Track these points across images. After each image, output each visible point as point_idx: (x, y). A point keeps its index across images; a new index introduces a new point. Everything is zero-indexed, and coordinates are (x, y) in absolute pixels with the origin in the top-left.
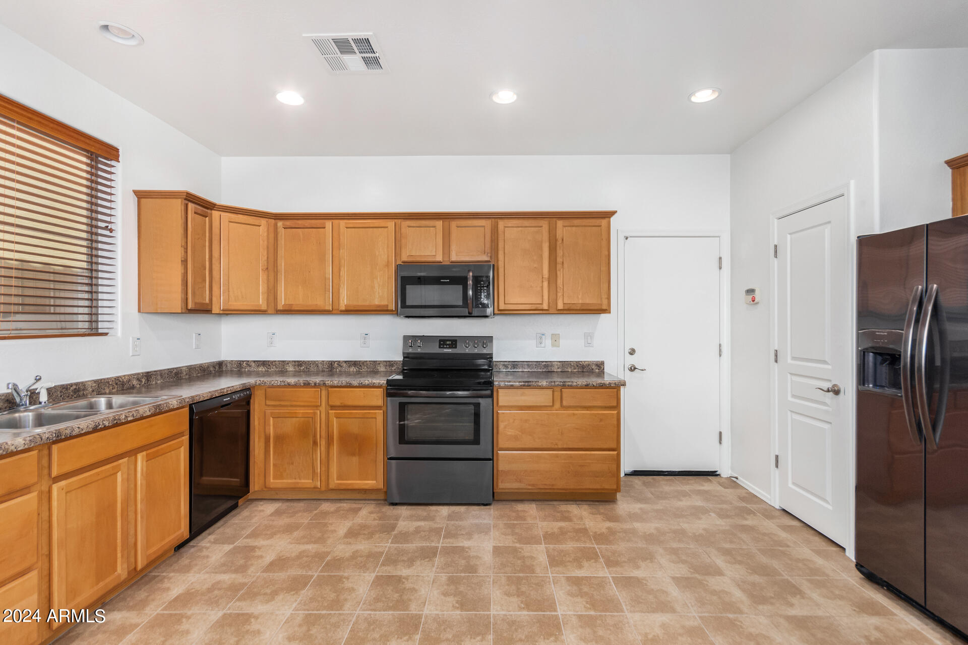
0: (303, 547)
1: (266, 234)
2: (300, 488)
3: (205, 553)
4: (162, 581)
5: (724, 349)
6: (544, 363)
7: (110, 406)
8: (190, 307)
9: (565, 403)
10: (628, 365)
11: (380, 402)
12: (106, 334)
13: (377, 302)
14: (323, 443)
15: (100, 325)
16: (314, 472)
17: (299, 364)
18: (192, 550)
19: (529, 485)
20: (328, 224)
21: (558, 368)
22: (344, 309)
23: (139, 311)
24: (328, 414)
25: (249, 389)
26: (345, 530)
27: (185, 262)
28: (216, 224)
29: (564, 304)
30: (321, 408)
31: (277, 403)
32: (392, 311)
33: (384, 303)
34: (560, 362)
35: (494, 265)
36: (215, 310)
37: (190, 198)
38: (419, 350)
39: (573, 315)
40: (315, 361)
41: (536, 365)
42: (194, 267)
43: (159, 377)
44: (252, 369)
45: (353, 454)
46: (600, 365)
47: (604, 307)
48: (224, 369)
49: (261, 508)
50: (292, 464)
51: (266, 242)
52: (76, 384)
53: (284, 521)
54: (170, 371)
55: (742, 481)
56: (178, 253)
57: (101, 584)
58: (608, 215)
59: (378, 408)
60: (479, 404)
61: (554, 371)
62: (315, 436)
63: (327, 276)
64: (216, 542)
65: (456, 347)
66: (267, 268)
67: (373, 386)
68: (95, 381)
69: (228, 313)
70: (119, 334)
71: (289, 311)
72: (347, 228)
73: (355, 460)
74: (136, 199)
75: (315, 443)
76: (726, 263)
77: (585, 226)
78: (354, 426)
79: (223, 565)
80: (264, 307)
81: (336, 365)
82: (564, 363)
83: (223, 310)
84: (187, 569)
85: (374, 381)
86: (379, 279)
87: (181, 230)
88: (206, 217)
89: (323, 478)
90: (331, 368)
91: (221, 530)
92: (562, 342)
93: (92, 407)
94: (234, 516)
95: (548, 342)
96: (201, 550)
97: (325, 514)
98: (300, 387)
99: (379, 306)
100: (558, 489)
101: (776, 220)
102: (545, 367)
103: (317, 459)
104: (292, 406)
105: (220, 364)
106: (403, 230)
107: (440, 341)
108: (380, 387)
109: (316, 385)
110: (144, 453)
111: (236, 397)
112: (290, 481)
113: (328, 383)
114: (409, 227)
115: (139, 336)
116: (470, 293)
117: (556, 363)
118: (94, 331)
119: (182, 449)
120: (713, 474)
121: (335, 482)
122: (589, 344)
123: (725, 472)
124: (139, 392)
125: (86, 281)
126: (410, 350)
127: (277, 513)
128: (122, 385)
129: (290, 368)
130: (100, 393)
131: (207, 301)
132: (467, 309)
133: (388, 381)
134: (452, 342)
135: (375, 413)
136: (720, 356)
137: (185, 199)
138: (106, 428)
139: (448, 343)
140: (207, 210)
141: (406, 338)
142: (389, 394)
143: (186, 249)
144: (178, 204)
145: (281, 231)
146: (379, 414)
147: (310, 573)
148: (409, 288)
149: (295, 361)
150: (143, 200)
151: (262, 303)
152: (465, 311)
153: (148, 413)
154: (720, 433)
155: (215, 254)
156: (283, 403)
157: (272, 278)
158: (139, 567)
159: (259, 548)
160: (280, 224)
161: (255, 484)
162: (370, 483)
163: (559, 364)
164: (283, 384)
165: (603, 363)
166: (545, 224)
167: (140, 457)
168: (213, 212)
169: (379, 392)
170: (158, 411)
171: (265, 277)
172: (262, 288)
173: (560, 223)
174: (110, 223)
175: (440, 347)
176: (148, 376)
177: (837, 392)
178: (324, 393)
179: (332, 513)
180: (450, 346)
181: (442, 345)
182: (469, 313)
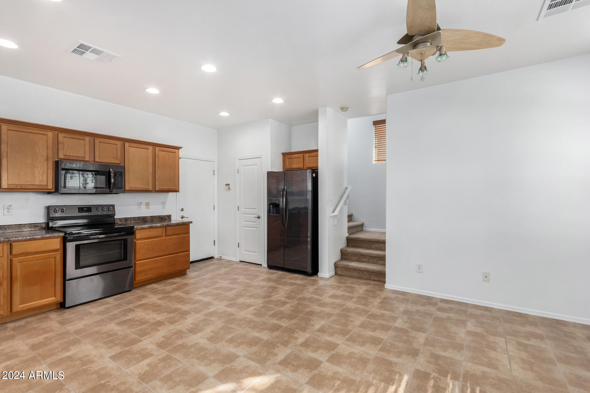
5: (215, 207)
6: (142, 218)
9: (168, 233)
10: (180, 216)
21: (150, 220)
29: (158, 188)
30: (3, 258)
32: (50, 189)
34: (150, 217)
35: (123, 166)
41: (138, 218)
46: (169, 217)
47: (177, 190)
55: (223, 257)
58: (178, 148)
60: (126, 239)
61: (148, 221)
65: (91, 211)
72: (8, 129)
76: (216, 173)
77: (169, 152)
82: (152, 217)
86: (39, 168)
89: (6, 307)
92: (151, 206)
95: (144, 207)
100: (165, 274)
101: (238, 160)
106: (60, 139)
107: (79, 208)
108: (59, 237)
113: (13, 240)
114: (64, 137)
116: (112, 180)
117: (148, 217)
120: (212, 258)
121: (18, 307)
122: (164, 207)
123: (216, 256)
132: (109, 190)
134: (89, 208)
136: (214, 210)
139: (85, 209)
152: (107, 191)
154: (214, 241)
165: (170, 216)
166: (150, 148)
169: (59, 240)
173: (157, 149)
175: (79, 212)
177: (259, 217)
180: (87, 211)
181: (81, 210)
182: (110, 192)
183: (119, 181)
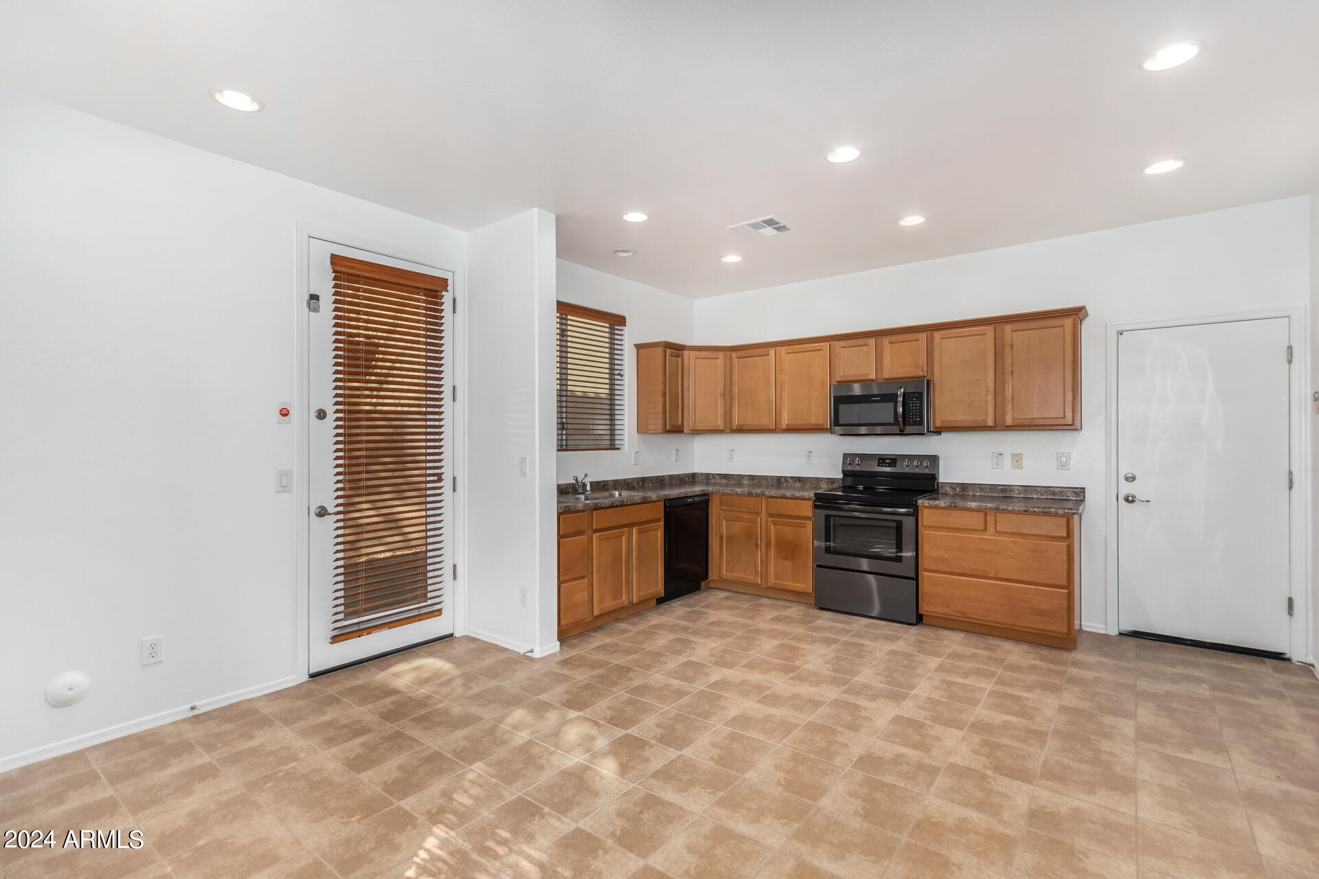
0: (736, 619)
1: (723, 365)
2: (746, 582)
3: (673, 609)
4: (647, 616)
5: (1298, 479)
6: (1001, 487)
7: (620, 495)
8: (668, 429)
9: (999, 528)
10: (1123, 495)
11: (810, 514)
12: (619, 449)
13: (814, 421)
14: (763, 545)
15: (616, 442)
16: (756, 571)
17: (752, 478)
18: (667, 606)
19: (956, 611)
20: (772, 352)
22: (785, 428)
23: (638, 432)
24: (766, 521)
25: (707, 495)
26: (772, 616)
27: (664, 395)
28: (686, 362)
29: (1013, 419)
30: (761, 515)
31: (729, 508)
32: (827, 429)
33: (820, 422)
34: (1022, 486)
35: (928, 381)
36: (686, 430)
37: (668, 345)
38: (858, 468)
39: (1037, 432)
40: (765, 476)
41: (990, 489)
42: (670, 397)
43: (650, 482)
44: (717, 481)
45: (787, 559)
46: (1079, 493)
47: (1070, 423)
48: (696, 480)
49: (716, 593)
50: (740, 561)
51: (723, 371)
52: (604, 481)
53: (730, 603)
54: (657, 478)
56: (660, 388)
57: (616, 602)
58: (1077, 314)
59: (808, 518)
60: (901, 522)
61: (1014, 497)
62: (757, 539)
63: (771, 398)
64: (681, 605)
65: (895, 466)
66: (724, 394)
67: (804, 499)
68: (613, 481)
69: (696, 432)
70: (626, 449)
71: (741, 430)
72: (787, 353)
73: (789, 564)
74: (636, 350)
75: (757, 545)
76: (1301, 353)
77: (1041, 328)
78: (788, 532)
79: (682, 617)
80: (722, 427)
81: (783, 480)
82: (1026, 488)
83: (692, 430)
84: (662, 614)
85: (804, 494)
86: (816, 399)
87: (661, 370)
88: (679, 357)
89: (763, 577)
90: (779, 481)
91: (686, 600)
92: (1025, 464)
93: (612, 496)
94: (697, 594)
95: (1007, 462)
96: (671, 607)
97: (761, 605)
98: (745, 496)
99: (817, 425)
100: (991, 621)
102: (1002, 492)
103: (758, 560)
104: (738, 511)
105: (693, 475)
106: (836, 352)
107: (879, 459)
108: (809, 499)
109: (757, 495)
110: (637, 527)
111: (697, 499)
112: (738, 575)
113: (767, 493)
114: (842, 347)
115: (637, 450)
116: (901, 410)
117: (1017, 488)
118: (613, 447)
119: (659, 531)
121: (772, 581)
122: (1063, 467)
123: (1300, 657)
124: (638, 490)
125: (608, 412)
126: (849, 468)
127: (727, 598)
128: (626, 484)
129: (746, 482)
130: (616, 489)
131: (680, 423)
132: (898, 427)
133: (816, 494)
134: (893, 460)
135: (805, 523)
136: (1290, 488)
137: (665, 347)
138: (617, 506)
139: (887, 461)
140: (679, 352)
141: (846, 456)
142: (816, 507)
143: (665, 384)
144: (660, 350)
145: (736, 361)
146: (809, 525)
147: (736, 632)
148: (842, 407)
149: (749, 476)
150: (640, 350)
151: (720, 423)
152: (896, 429)
153: (639, 501)
154: (1291, 600)
155: (686, 386)
156: (732, 509)
157: (728, 402)
158: (634, 602)
159: (708, 614)
160: (734, 355)
161: (713, 574)
162: (800, 586)
163: (1021, 488)
164: (732, 492)
165: (1083, 490)
166: (989, 330)
167: (635, 529)
168: (685, 352)
169: (809, 504)
170: (645, 501)
171: (723, 402)
172: (720, 412)
173: (1008, 328)
174: (621, 370)
175: (879, 466)
176: (643, 480)
178: (764, 502)
179: (768, 605)
180: (890, 465)
181: (881, 463)
182: (901, 431)
183: (916, 409)
